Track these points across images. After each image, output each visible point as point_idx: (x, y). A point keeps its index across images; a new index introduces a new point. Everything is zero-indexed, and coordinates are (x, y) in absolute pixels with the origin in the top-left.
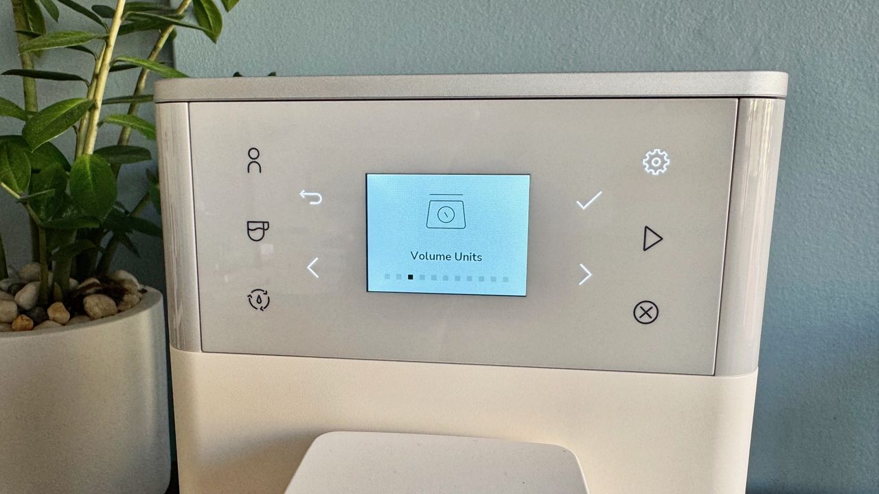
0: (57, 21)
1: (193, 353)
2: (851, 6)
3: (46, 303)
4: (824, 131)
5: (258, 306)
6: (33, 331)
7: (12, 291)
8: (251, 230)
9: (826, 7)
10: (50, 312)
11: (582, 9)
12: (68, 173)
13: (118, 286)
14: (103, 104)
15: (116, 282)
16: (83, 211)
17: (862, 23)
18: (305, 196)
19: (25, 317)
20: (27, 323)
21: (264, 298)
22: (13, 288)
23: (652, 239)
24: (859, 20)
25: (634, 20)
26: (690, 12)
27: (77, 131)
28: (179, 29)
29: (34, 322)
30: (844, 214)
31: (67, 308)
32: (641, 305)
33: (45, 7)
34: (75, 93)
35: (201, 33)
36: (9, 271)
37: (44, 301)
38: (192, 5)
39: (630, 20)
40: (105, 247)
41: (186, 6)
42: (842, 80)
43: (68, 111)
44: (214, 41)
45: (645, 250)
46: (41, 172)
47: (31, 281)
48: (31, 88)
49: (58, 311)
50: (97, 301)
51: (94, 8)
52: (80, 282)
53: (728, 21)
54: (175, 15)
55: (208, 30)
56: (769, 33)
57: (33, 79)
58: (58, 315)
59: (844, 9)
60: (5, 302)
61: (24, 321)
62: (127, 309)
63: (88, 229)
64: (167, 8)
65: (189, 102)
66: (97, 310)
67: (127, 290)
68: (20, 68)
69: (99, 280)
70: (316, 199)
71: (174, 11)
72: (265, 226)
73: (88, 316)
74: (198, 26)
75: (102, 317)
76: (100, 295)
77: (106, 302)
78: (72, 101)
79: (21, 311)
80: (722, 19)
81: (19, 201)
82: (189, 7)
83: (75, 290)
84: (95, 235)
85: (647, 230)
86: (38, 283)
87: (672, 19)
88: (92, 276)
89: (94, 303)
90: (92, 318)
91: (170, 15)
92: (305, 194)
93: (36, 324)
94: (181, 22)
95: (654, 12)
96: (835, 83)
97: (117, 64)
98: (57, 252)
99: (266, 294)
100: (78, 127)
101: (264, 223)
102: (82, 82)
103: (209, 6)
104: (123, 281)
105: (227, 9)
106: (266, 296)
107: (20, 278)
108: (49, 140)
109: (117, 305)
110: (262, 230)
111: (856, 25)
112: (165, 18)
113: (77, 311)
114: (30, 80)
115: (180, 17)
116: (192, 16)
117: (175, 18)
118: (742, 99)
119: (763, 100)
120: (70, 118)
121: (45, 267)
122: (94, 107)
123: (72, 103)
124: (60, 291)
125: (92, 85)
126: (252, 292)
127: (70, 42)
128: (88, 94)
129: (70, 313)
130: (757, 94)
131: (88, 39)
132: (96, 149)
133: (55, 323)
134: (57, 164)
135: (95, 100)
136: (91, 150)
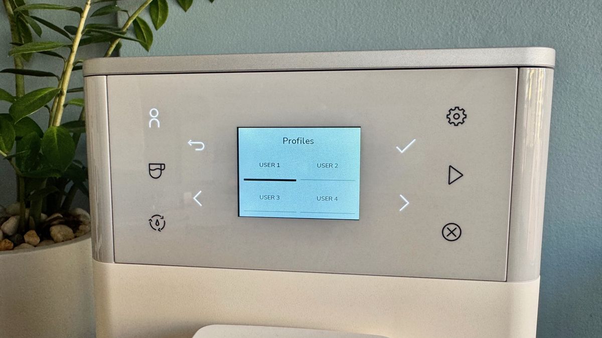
0: (40, 36)
1: (110, 264)
2: (590, 23)
3: (24, 231)
4: (574, 109)
5: (157, 228)
6: (15, 251)
8: (152, 170)
9: (572, 23)
10: (26, 238)
11: (401, 26)
12: (41, 139)
13: (76, 219)
14: (67, 92)
15: (75, 216)
16: (51, 166)
17: (598, 34)
18: (192, 144)
19: (7, 240)
20: (9, 245)
21: (161, 222)
23: (455, 174)
24: (597, 33)
25: (437, 33)
27: (51, 111)
28: (124, 42)
30: (591, 168)
31: (38, 235)
32: (448, 226)
33: (32, 27)
34: (50, 84)
35: (138, 43)
37: (22, 230)
38: (132, 25)
39: (435, 34)
40: (67, 192)
41: (128, 26)
42: (586, 73)
43: (42, 96)
44: (147, 49)
45: (450, 184)
46: (22, 140)
47: (14, 215)
48: (21, 83)
49: (32, 236)
50: (60, 229)
51: (65, 28)
52: (49, 216)
54: (121, 31)
55: (143, 42)
56: (533, 41)
57: (22, 75)
58: (31, 240)
59: (585, 25)
61: (7, 243)
62: (81, 235)
63: (55, 178)
64: (116, 28)
65: (107, 75)
66: (59, 236)
67: (81, 222)
68: (14, 67)
69: (62, 215)
70: (200, 146)
71: (120, 29)
72: (162, 167)
73: (52, 239)
74: (136, 39)
75: (63, 241)
76: (62, 225)
77: (68, 230)
78: (46, 89)
79: (6, 236)
80: (500, 32)
81: (6, 158)
82: (130, 26)
83: (45, 222)
84: (61, 183)
85: (451, 169)
86: (18, 217)
87: (465, 33)
88: (57, 212)
89: (57, 231)
90: (56, 242)
91: (116, 32)
92: (192, 142)
93: (15, 245)
94: (125, 36)
95: (452, 28)
96: (580, 76)
97: (78, 64)
98: (34, 194)
99: (163, 218)
100: (51, 107)
101: (161, 164)
102: (55, 77)
103: (144, 27)
104: (79, 216)
105: (156, 28)
106: (163, 220)
107: (7, 213)
108: (27, 115)
109: (74, 232)
110: (160, 170)
111: (594, 35)
112: (113, 33)
113: (46, 237)
114: (20, 76)
115: (124, 33)
116: (132, 34)
117: (121, 33)
118: (521, 68)
119: (537, 68)
120: (44, 101)
121: (24, 206)
122: (61, 94)
123: (46, 91)
124: (33, 222)
125: (61, 79)
126: (152, 217)
127: (45, 48)
128: (59, 86)
129: (40, 238)
130: (532, 64)
131: (57, 46)
132: (62, 123)
133: (29, 245)
134: (34, 133)
135: (62, 88)
136: (58, 123)
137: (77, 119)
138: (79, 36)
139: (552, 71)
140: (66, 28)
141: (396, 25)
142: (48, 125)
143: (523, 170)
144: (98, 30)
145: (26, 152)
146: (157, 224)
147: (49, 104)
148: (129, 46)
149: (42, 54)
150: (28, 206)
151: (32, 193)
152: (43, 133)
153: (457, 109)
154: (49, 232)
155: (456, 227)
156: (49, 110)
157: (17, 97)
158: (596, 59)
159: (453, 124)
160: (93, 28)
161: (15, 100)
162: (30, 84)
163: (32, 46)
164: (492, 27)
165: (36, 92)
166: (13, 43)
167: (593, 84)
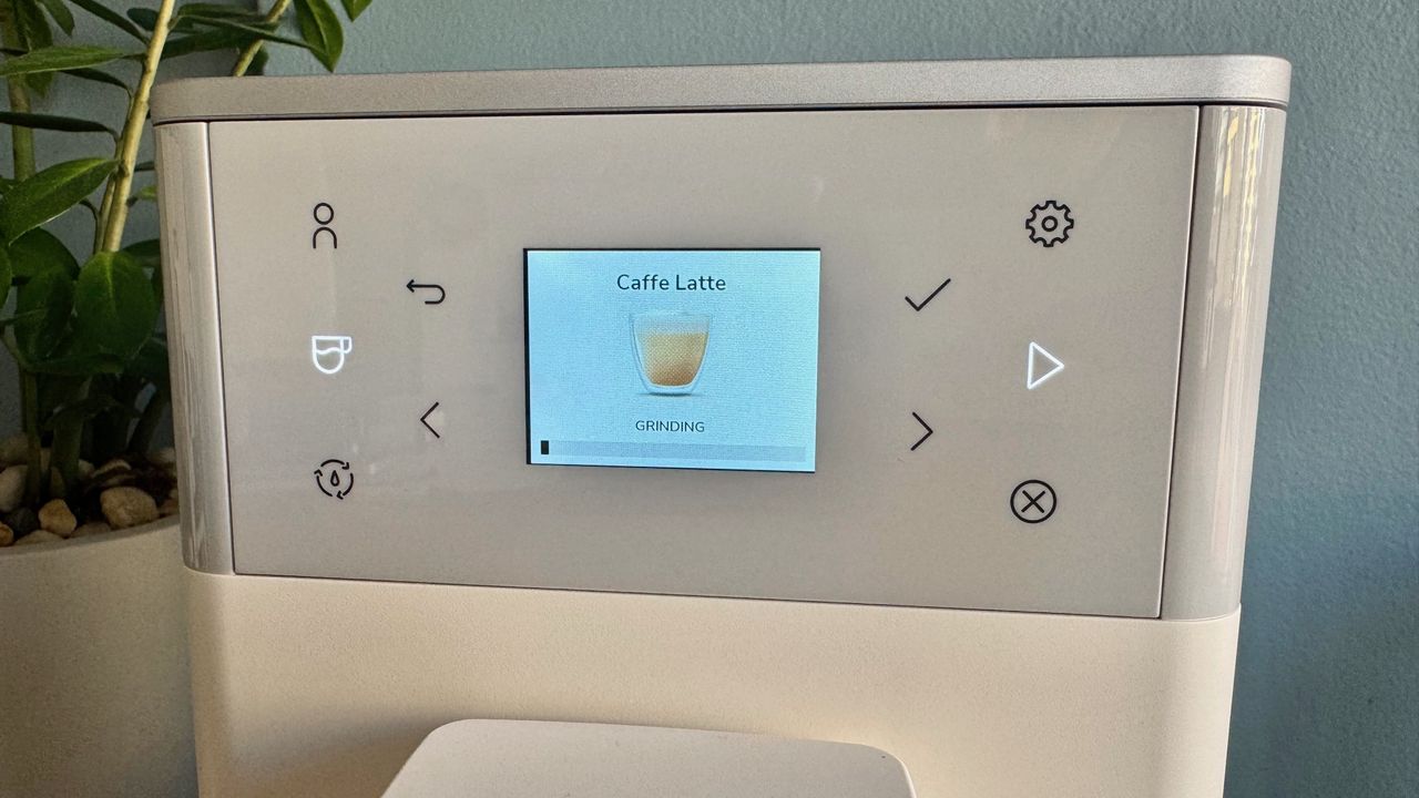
0: (69, 35)
1: (222, 576)
2: (1389, 7)
3: (37, 501)
4: (1346, 216)
5: (334, 490)
6: (16, 548)
9: (1348, 9)
10: (43, 516)
12: (75, 282)
13: (160, 474)
14: (137, 169)
15: (157, 467)
16: (101, 346)
20: (4, 533)
21: (344, 476)
23: (1042, 364)
24: (1404, 32)
26: (1119, 19)
27: (97, 214)
28: (271, 48)
29: (14, 531)
31: (72, 510)
32: (1025, 488)
33: (52, 13)
35: (306, 52)
37: (33, 498)
38: (293, 7)
40: (142, 409)
41: (282, 11)
42: (1375, 130)
43: (74, 180)
44: (330, 67)
45: (1030, 386)
46: (32, 282)
47: (14, 463)
48: (25, 144)
49: (57, 514)
50: (124, 498)
51: (129, 13)
52: (98, 465)
53: (1182, 33)
54: (262, 23)
55: (319, 50)
57: (29, 129)
58: (56, 522)
63: (112, 375)
64: (251, 13)
65: (208, 121)
66: (122, 513)
68: (8, 109)
69: (130, 464)
71: (262, 18)
72: (345, 346)
73: (108, 523)
74: (302, 42)
75: (132, 525)
76: (129, 489)
77: (144, 501)
78: (85, 161)
82: (287, 10)
83: (88, 480)
84: (126, 388)
85: (1035, 351)
86: (24, 468)
87: (1090, 30)
88: (119, 456)
89: (116, 501)
90: (115, 528)
91: (254, 23)
93: (18, 536)
94: (276, 33)
95: (1061, 19)
96: (1363, 136)
98: (59, 414)
99: (347, 468)
100: (98, 208)
102: (107, 134)
103: (321, 12)
104: (170, 465)
105: (351, 17)
106: (347, 472)
108: (39, 225)
109: (159, 504)
111: (1397, 39)
112: (250, 28)
113: (91, 515)
114: (23, 131)
115: (273, 27)
116: (294, 27)
117: (264, 28)
118: (1207, 108)
119: (1246, 107)
120: (78, 191)
121: (37, 444)
122: (122, 173)
123: (85, 166)
124: (61, 481)
125: (122, 139)
127: (79, 62)
128: (116, 156)
129: (78, 519)
130: (1235, 97)
131: (108, 58)
132: (127, 244)
133: (51, 535)
134: (59, 269)
135: (123, 162)
136: (115, 245)
138: (162, 35)
139: (1281, 115)
140: (132, 13)
141: (928, 11)
142: (92, 248)
143: (1204, 363)
144: (207, 19)
145: (38, 314)
146: (335, 481)
147: (94, 197)
148: (289, 59)
149: (72, 77)
150: (47, 441)
151: (56, 410)
152: (79, 269)
153: (1051, 205)
154: (99, 506)
155: (1044, 488)
156: (93, 210)
157: (15, 182)
158: (1399, 97)
159: (1040, 243)
160: (196, 13)
161: (11, 187)
162: (47, 149)
163: (49, 55)
164: (1155, 17)
165: (59, 169)
166: (5, 51)
167: (1392, 156)
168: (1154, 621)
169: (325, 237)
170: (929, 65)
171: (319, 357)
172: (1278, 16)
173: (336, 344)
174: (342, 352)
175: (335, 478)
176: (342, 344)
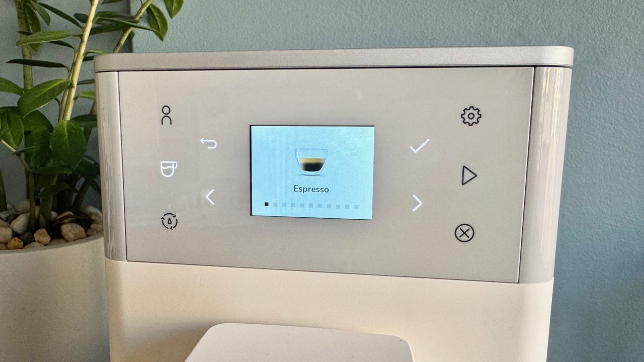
0: (49, 25)
1: (120, 262)
2: (633, 13)
3: (34, 229)
4: (614, 106)
5: (169, 226)
6: (25, 249)
7: (9, 220)
9: (615, 13)
10: (36, 236)
11: (431, 15)
12: (51, 134)
13: (87, 218)
14: (78, 84)
15: (86, 215)
16: (62, 162)
19: (17, 239)
20: (19, 243)
21: (173, 220)
22: (11, 218)
23: (468, 175)
26: (512, 17)
27: (60, 104)
28: (136, 30)
29: (24, 242)
30: (630, 168)
31: (49, 233)
32: (461, 227)
33: (41, 15)
34: (60, 75)
35: (152, 34)
36: (8, 206)
37: (32, 227)
38: (146, 13)
40: (79, 189)
41: (141, 14)
42: (627, 67)
43: (52, 89)
44: (162, 39)
45: (463, 184)
46: (32, 134)
47: (23, 213)
48: (29, 73)
49: (42, 235)
50: (71, 228)
51: (74, 15)
52: (59, 214)
53: (540, 24)
54: (133, 20)
55: (157, 31)
57: (30, 66)
58: (42, 239)
59: (628, 15)
60: (3, 228)
61: (17, 242)
62: (94, 235)
63: (66, 175)
64: (128, 16)
65: (118, 71)
66: (70, 235)
67: (93, 221)
68: (20, 57)
69: (74, 213)
70: (213, 144)
71: (132, 17)
73: (64, 239)
74: (150, 28)
75: (74, 240)
76: (74, 224)
77: (78, 229)
78: (56, 81)
79: (15, 234)
80: (536, 22)
81: (14, 153)
82: (143, 14)
83: (55, 220)
84: (72, 180)
85: (465, 169)
86: (28, 214)
87: (499, 23)
88: (69, 210)
89: (68, 229)
90: (67, 241)
91: (129, 20)
92: (205, 141)
93: (25, 244)
94: (138, 25)
95: (486, 17)
96: (622, 70)
97: (89, 55)
98: (43, 191)
99: (175, 216)
100: (61, 101)
102: (64, 68)
103: (158, 15)
104: (91, 214)
105: (171, 16)
106: (175, 219)
107: (16, 211)
108: (37, 109)
109: (86, 231)
111: (637, 27)
112: (125, 22)
113: (56, 235)
114: (28, 67)
115: (137, 22)
116: (146, 21)
117: (133, 22)
118: (537, 68)
119: (555, 68)
120: (53, 94)
121: (34, 203)
122: (71, 86)
123: (55, 83)
124: (44, 220)
125: (71, 70)
126: (164, 215)
127: (55, 38)
128: (68, 78)
129: (51, 237)
130: (549, 63)
131: (68, 36)
132: (73, 117)
133: (39, 244)
134: (44, 127)
135: (72, 81)
136: (68, 117)
137: (88, 113)
138: (90, 25)
139: (570, 70)
140: (76, 15)
142: (58, 119)
144: (108, 18)
145: (36, 147)
146: (170, 222)
147: (59, 97)
148: (143, 36)
149: (53, 44)
150: (38, 203)
151: (41, 190)
152: (53, 128)
154: (60, 231)
155: (469, 227)
156: (58, 102)
157: (25, 89)
159: (467, 124)
160: (104, 16)
161: (24, 92)
162: (40, 76)
163: (41, 35)
164: (528, 17)
165: (45, 84)
166: (21, 32)
167: (635, 79)
168: (515, 284)
169: (166, 120)
170: (420, 50)
171: (163, 170)
172: (583, 17)
173: (171, 165)
174: (173, 168)
175: (169, 221)
176: (173, 164)
